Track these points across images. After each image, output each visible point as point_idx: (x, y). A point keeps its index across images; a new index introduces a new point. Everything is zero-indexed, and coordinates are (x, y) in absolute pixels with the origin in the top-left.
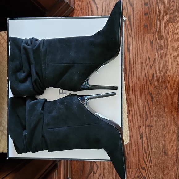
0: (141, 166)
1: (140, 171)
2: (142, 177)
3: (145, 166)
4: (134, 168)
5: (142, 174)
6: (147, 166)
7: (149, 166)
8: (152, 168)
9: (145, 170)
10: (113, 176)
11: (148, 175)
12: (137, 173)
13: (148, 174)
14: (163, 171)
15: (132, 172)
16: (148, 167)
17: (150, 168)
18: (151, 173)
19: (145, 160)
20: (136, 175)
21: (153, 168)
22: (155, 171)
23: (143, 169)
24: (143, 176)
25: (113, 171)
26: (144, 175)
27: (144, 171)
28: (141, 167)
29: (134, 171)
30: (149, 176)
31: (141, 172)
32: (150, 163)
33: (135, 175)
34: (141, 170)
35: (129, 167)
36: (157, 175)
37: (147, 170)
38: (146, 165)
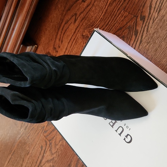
1: (136, 20)
2: (134, 30)
3: (147, 15)
4: (131, 12)
5: (136, 26)
6: (149, 17)
7: (152, 18)
9: (144, 21)
10: (100, 14)
11: (144, 31)
12: (130, 22)
13: (144, 29)
15: (125, 17)
16: (149, 19)
17: (151, 21)
18: (149, 29)
19: (152, 6)
20: (128, 24)
21: (157, 23)
22: (156, 28)
23: (143, 18)
24: (136, 29)
25: (104, 7)
27: (141, 22)
28: (141, 15)
29: (130, 16)
30: (143, 33)
31: (136, 22)
32: (157, 13)
34: (139, 19)
36: (155, 36)
37: (147, 22)
38: (149, 14)
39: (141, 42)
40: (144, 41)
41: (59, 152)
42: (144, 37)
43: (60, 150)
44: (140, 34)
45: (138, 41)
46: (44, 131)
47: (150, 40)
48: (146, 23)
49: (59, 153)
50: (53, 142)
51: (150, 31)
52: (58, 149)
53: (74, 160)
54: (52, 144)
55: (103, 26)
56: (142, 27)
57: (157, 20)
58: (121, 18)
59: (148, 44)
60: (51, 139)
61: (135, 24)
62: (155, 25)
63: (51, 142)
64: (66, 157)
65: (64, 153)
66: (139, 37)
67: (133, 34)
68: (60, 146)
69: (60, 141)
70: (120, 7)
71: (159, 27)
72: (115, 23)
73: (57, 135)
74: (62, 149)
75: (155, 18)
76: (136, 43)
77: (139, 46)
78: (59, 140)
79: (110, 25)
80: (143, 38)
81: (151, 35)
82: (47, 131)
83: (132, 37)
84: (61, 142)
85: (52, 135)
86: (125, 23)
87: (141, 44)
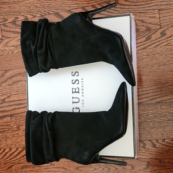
0: (167, 29)
1: (158, 30)
2: (149, 34)
3: (168, 35)
4: (161, 19)
6: (168, 38)
7: (168, 42)
8: (167, 47)
9: (161, 37)
11: (154, 43)
12: (154, 25)
13: (156, 42)
14: (165, 64)
15: (153, 17)
16: (166, 40)
17: (166, 43)
18: (159, 47)
20: (150, 25)
22: (163, 52)
23: (163, 34)
24: (151, 35)
26: (153, 36)
27: (159, 35)
28: (164, 30)
29: (157, 21)
30: (152, 44)
31: (156, 31)
33: (150, 23)
34: (160, 31)
35: (160, 12)
36: (157, 56)
37: (163, 40)
38: (170, 37)
39: (145, 48)
40: (147, 50)
41: (5, 53)
42: (150, 47)
43: (7, 52)
44: (150, 42)
45: (143, 46)
46: (3, 23)
47: (151, 54)
48: (161, 40)
49: (3, 54)
50: (6, 41)
51: (158, 49)
52: (6, 50)
53: (14, 71)
54: (3, 41)
55: (132, 2)
56: (156, 40)
57: (170, 47)
58: (151, 13)
59: (147, 55)
60: (5, 36)
61: (154, 31)
62: (165, 49)
63: (3, 38)
64: (8, 62)
65: (9, 58)
66: (147, 44)
67: (146, 36)
68: (9, 49)
69: (13, 46)
70: (159, 5)
71: (165, 54)
72: (143, 13)
73: (13, 39)
74: (10, 53)
75: (170, 44)
76: (141, 46)
77: (141, 50)
78: (13, 44)
79: (138, 9)
80: (148, 48)
81: (155, 52)
82: (7, 26)
83: (143, 37)
84: (13, 48)
85: (8, 34)
86: (149, 22)
87: (143, 50)
